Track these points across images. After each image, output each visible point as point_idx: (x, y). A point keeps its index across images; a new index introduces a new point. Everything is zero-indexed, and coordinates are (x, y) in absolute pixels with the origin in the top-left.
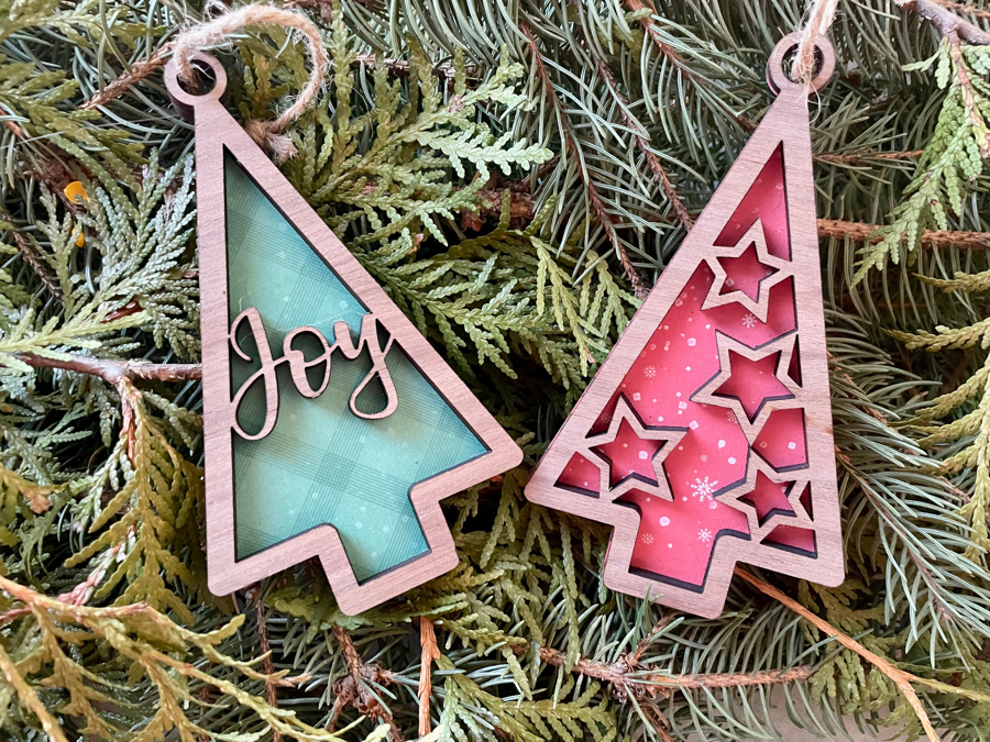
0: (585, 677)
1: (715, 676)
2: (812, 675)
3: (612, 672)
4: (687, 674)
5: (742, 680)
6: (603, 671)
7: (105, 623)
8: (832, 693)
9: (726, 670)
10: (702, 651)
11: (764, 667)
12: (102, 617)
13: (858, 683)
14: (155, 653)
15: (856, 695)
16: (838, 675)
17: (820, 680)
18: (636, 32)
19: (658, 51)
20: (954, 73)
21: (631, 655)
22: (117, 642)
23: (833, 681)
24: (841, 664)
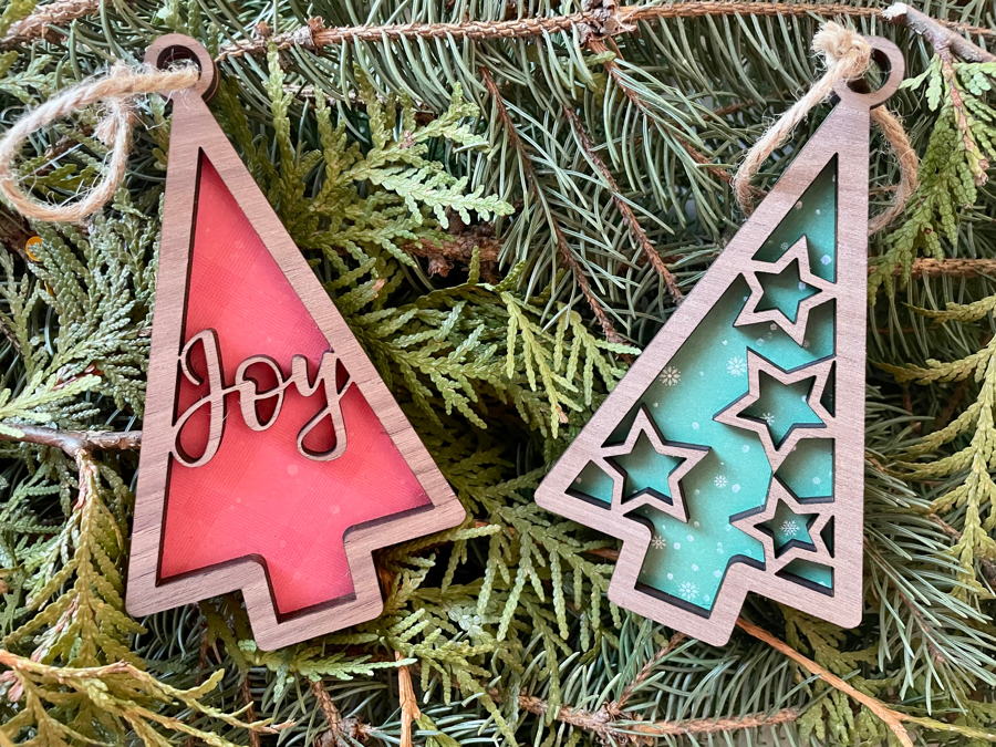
0: (567, 725)
1: (699, 722)
2: (800, 717)
3: (595, 721)
4: (670, 720)
5: (729, 724)
6: (585, 720)
7: (87, 683)
8: (821, 734)
9: (712, 715)
10: (686, 698)
11: (751, 710)
12: (84, 677)
13: (847, 725)
14: (139, 710)
15: (845, 737)
16: (826, 717)
17: (808, 721)
18: (599, 75)
19: (622, 96)
20: (946, 93)
21: (614, 704)
22: (100, 701)
23: (822, 722)
24: (830, 707)
